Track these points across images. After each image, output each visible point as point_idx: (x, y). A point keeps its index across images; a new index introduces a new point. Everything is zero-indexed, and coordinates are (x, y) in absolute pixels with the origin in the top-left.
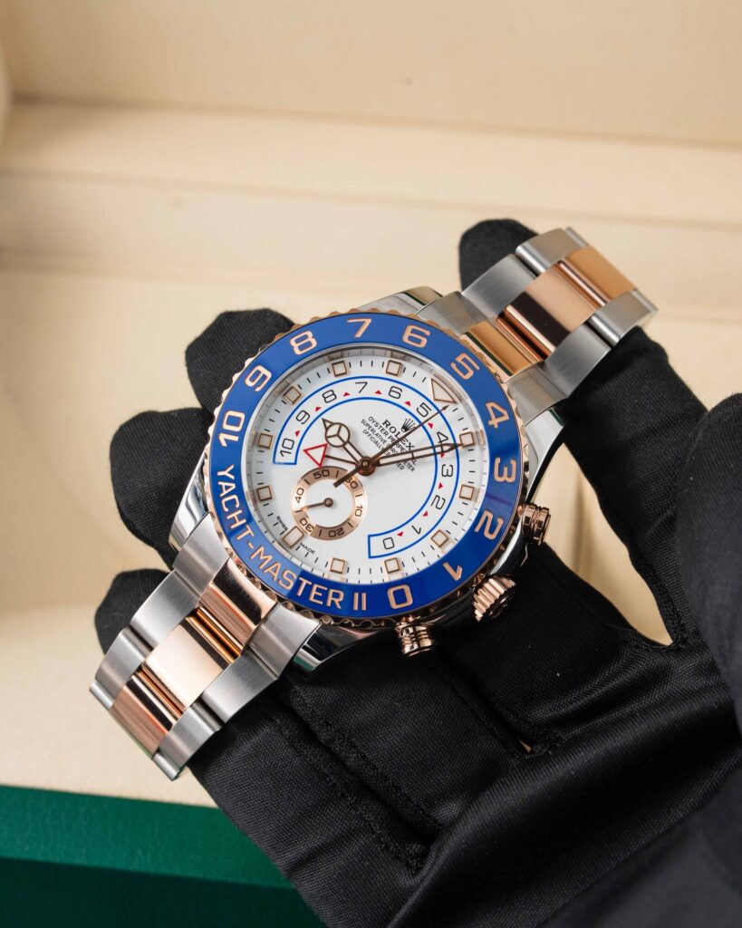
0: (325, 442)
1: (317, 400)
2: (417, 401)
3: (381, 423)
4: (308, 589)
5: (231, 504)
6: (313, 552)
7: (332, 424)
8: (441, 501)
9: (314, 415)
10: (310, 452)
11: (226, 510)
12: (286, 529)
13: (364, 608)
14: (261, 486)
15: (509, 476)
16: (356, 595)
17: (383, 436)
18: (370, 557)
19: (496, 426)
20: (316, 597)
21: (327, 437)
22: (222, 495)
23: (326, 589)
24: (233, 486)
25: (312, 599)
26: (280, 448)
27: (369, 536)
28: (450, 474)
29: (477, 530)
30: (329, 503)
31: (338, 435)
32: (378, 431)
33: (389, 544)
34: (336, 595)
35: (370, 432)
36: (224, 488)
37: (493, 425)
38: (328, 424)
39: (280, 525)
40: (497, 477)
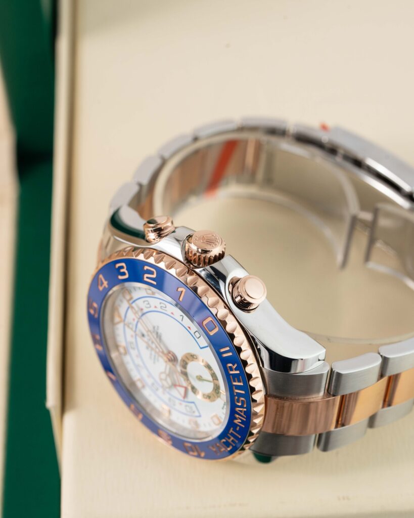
4: (238, 388)
5: (226, 444)
8: (162, 305)
11: (231, 446)
13: (228, 348)
15: (122, 267)
16: (225, 355)
19: (107, 282)
20: (239, 381)
23: (231, 377)
25: (242, 384)
27: (201, 348)
28: (148, 302)
29: (155, 283)
30: (200, 378)
33: (197, 335)
34: (231, 368)
40: (127, 276)
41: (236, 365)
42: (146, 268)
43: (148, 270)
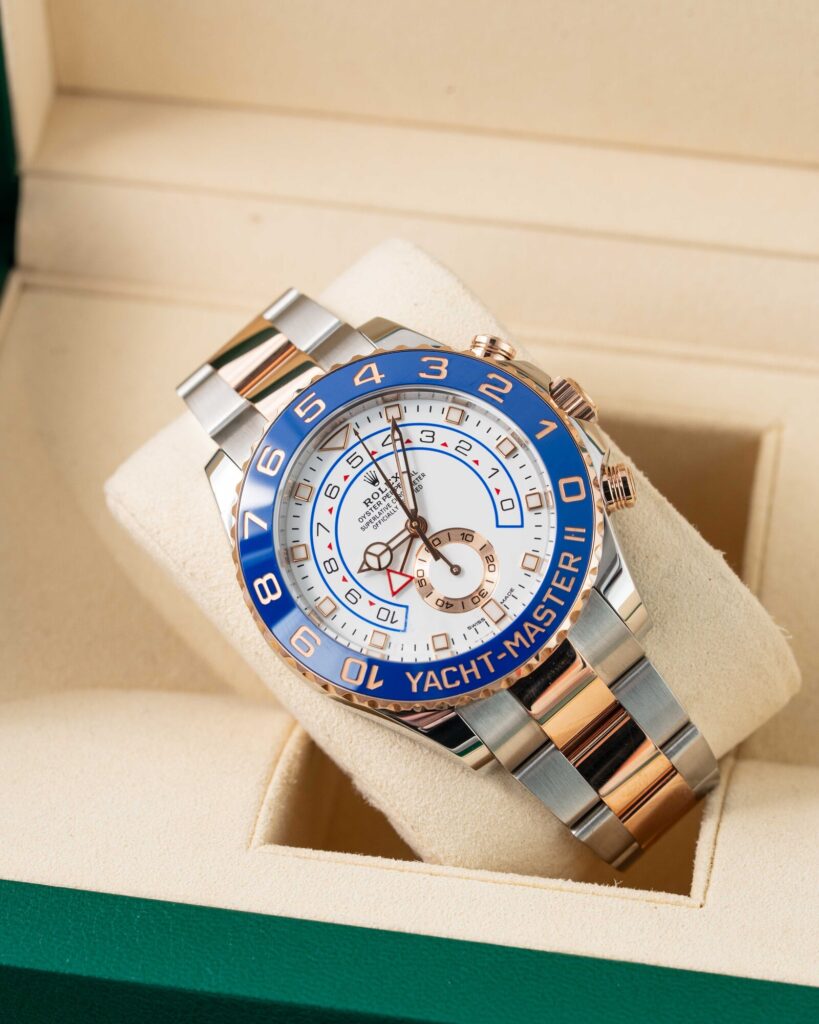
0: (385, 571)
1: (334, 580)
2: (344, 468)
3: (367, 509)
4: (557, 592)
5: (452, 677)
6: (512, 590)
7: (365, 562)
8: (462, 444)
9: (352, 584)
10: (395, 590)
11: (458, 683)
12: (483, 619)
13: (583, 531)
14: (431, 646)
15: (440, 364)
16: (567, 538)
17: (381, 507)
18: (522, 526)
19: (383, 376)
20: (566, 584)
21: (380, 569)
22: (440, 688)
23: (558, 573)
24: (431, 673)
25: (568, 589)
26: (387, 624)
27: (498, 526)
28: (431, 434)
29: (501, 401)
30: (456, 570)
31: (378, 557)
32: (376, 513)
33: (507, 505)
34: (566, 561)
35: (376, 521)
36: (432, 685)
37: (381, 380)
38: (365, 567)
39: (477, 627)
40: (441, 377)
41: (579, 559)
42: (491, 376)
43: (494, 379)
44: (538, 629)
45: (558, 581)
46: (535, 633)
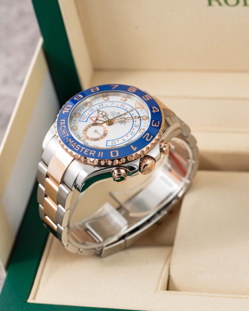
0: (97, 116)
1: (97, 106)
2: (130, 108)
3: (117, 113)
4: (84, 150)
5: (63, 128)
7: (100, 111)
8: (133, 133)
9: (95, 110)
10: (92, 118)
11: (61, 129)
13: (102, 156)
14: (74, 126)
15: (157, 125)
16: (100, 152)
18: (107, 146)
19: (154, 112)
20: (86, 153)
21: (98, 114)
23: (90, 150)
24: (65, 123)
26: (82, 118)
27: (107, 141)
28: (137, 126)
29: (143, 138)
31: (102, 114)
32: (115, 115)
33: (114, 143)
34: (93, 152)
35: (113, 115)
36: (61, 124)
37: (153, 112)
38: (99, 111)
39: (78, 136)
40: (153, 125)
41: (93, 155)
42: (152, 136)
43: (151, 137)
44: (74, 146)
45: (87, 150)
46: (73, 146)
